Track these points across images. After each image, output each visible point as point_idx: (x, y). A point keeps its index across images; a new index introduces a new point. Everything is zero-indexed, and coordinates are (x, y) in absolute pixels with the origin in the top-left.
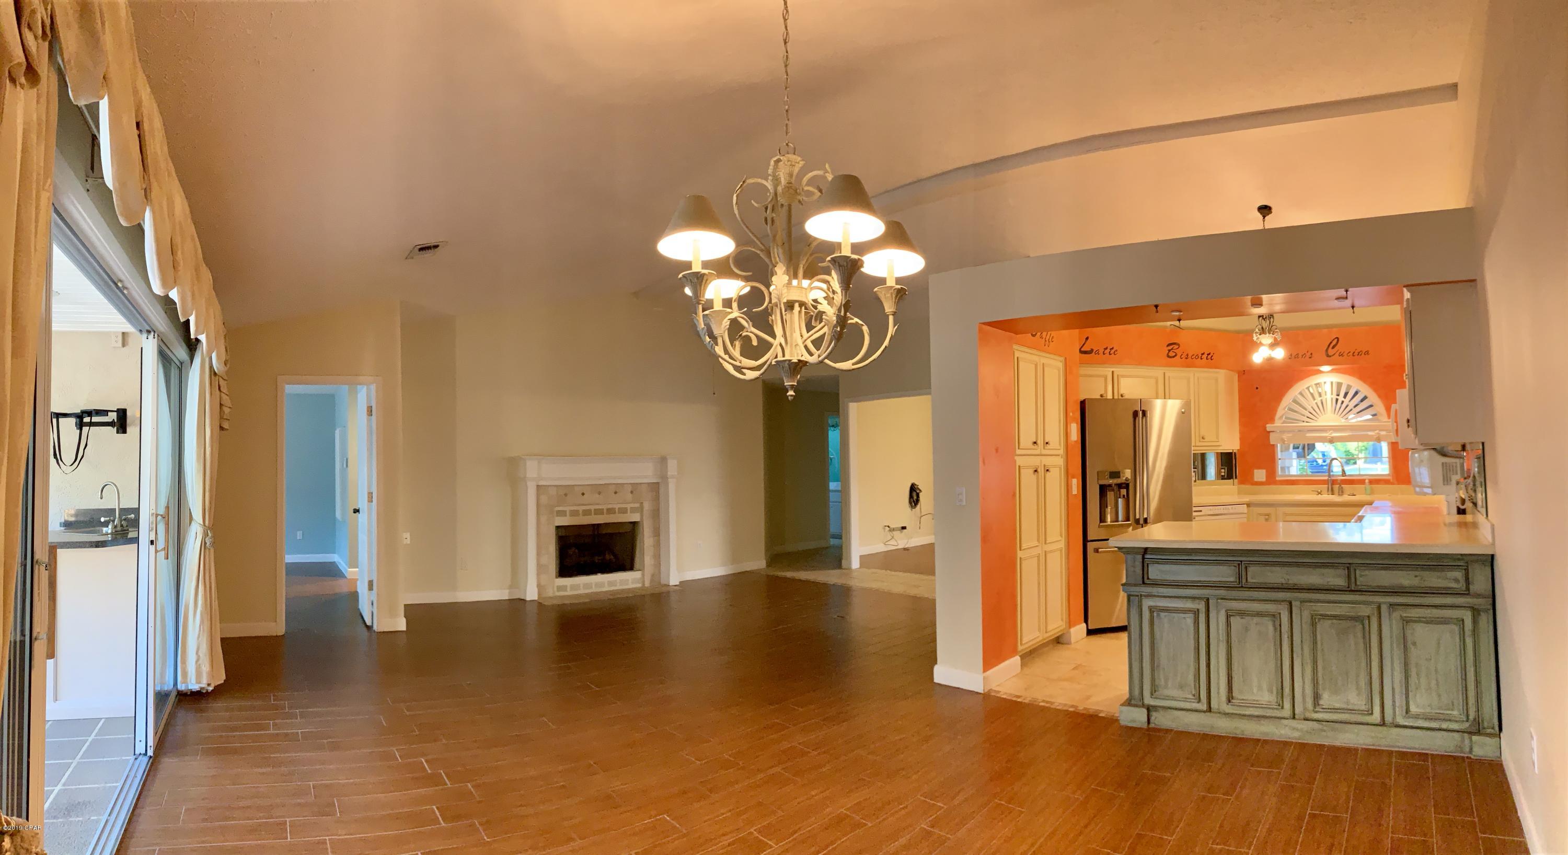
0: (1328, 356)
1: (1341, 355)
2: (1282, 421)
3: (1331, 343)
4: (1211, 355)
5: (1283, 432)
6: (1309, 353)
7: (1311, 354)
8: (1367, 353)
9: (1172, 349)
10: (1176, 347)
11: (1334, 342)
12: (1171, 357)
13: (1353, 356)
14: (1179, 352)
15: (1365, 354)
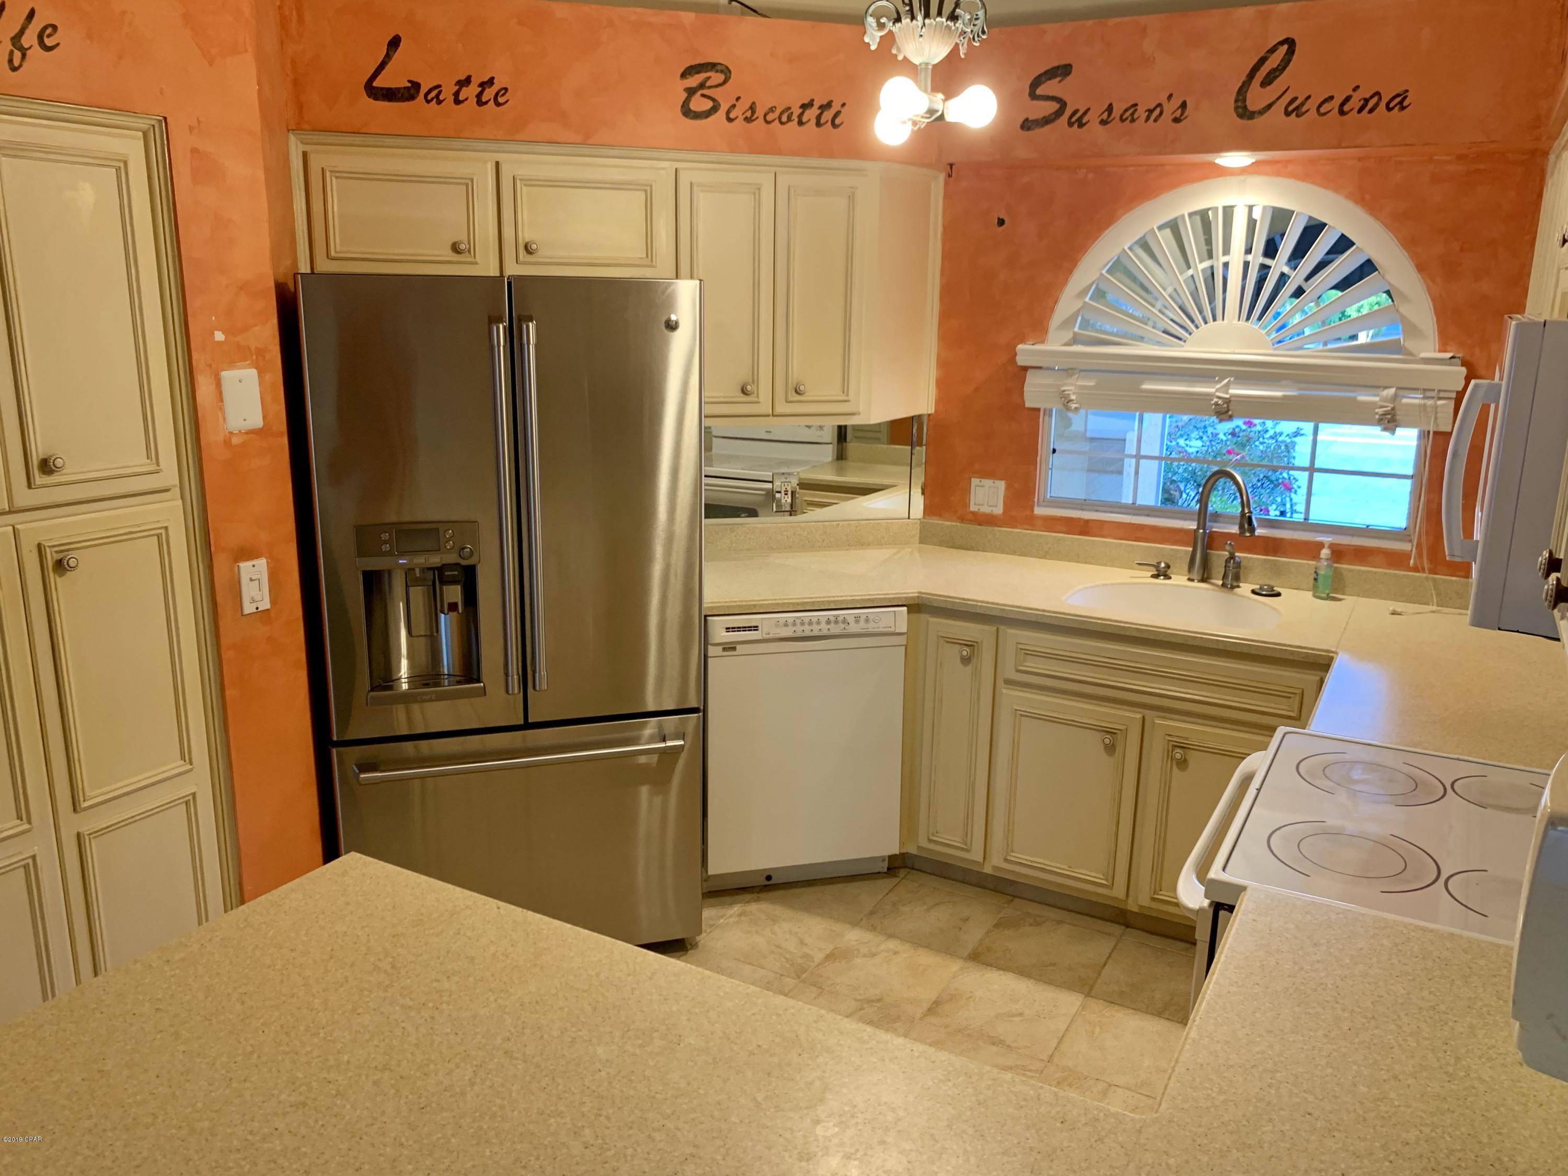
0: (1244, 112)
1: (1295, 110)
2: (1069, 336)
3: (1263, 60)
4: (836, 107)
5: (1069, 371)
6: (1176, 102)
7: (1184, 105)
8: (1400, 101)
9: (702, 86)
10: (717, 78)
11: (1274, 61)
12: (697, 116)
13: (1342, 112)
14: (724, 97)
15: (1389, 109)
